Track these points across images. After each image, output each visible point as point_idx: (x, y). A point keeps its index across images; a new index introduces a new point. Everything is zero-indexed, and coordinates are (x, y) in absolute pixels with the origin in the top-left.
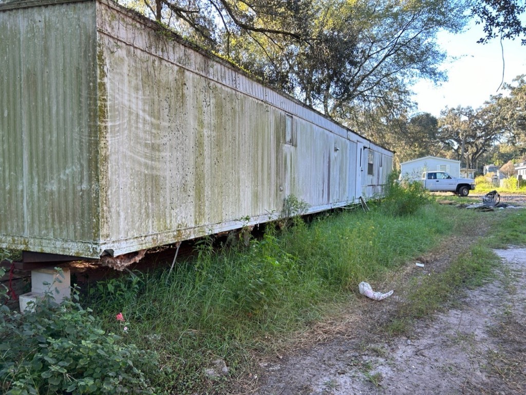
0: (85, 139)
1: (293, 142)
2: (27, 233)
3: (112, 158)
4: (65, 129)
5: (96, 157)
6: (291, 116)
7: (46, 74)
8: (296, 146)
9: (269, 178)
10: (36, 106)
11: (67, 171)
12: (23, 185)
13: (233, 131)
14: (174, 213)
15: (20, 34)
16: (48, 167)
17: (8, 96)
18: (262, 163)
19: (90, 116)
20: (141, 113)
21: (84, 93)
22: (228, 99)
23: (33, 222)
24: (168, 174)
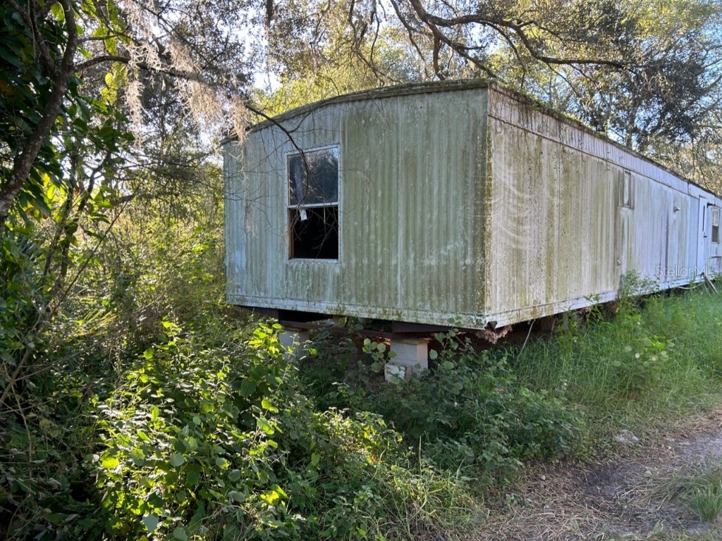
0: (470, 217)
1: (630, 205)
2: (400, 305)
3: (494, 234)
4: (447, 208)
5: (482, 234)
6: (628, 171)
7: (427, 157)
8: (633, 209)
9: (607, 250)
10: (415, 187)
11: (449, 247)
12: (398, 258)
13: (577, 197)
14: (531, 287)
15: (398, 119)
16: (426, 244)
17: (383, 178)
18: (602, 232)
19: (476, 195)
20: (512, 188)
21: (471, 174)
22: (574, 162)
23: (407, 293)
24: (528, 247)
